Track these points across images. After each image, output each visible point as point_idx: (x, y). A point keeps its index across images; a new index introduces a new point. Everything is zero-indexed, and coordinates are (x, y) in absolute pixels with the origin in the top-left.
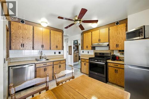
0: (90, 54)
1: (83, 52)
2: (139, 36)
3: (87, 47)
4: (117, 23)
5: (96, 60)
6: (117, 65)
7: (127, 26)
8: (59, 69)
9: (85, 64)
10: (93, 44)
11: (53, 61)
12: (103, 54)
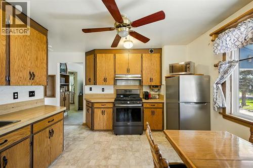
0: (106, 92)
1: (91, 90)
2: (186, 71)
3: (105, 80)
4: (151, 51)
5: (128, 102)
6: (153, 104)
7: (161, 57)
8: (49, 143)
9: (103, 113)
10: (116, 76)
11: (32, 125)
12: (130, 91)
